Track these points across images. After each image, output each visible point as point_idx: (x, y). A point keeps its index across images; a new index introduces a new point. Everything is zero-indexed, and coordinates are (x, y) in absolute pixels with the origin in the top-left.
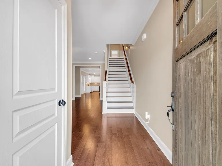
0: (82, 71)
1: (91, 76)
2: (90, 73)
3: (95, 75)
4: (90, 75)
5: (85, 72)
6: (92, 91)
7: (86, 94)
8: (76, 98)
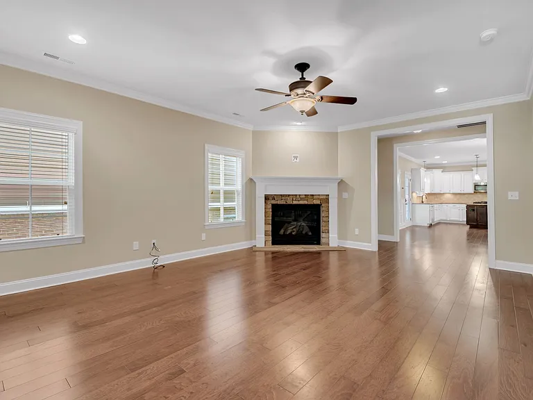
0: (399, 157)
1: (429, 172)
2: (429, 161)
3: (444, 168)
4: (429, 167)
5: (409, 158)
6: (436, 220)
7: (413, 229)
8: (380, 242)
